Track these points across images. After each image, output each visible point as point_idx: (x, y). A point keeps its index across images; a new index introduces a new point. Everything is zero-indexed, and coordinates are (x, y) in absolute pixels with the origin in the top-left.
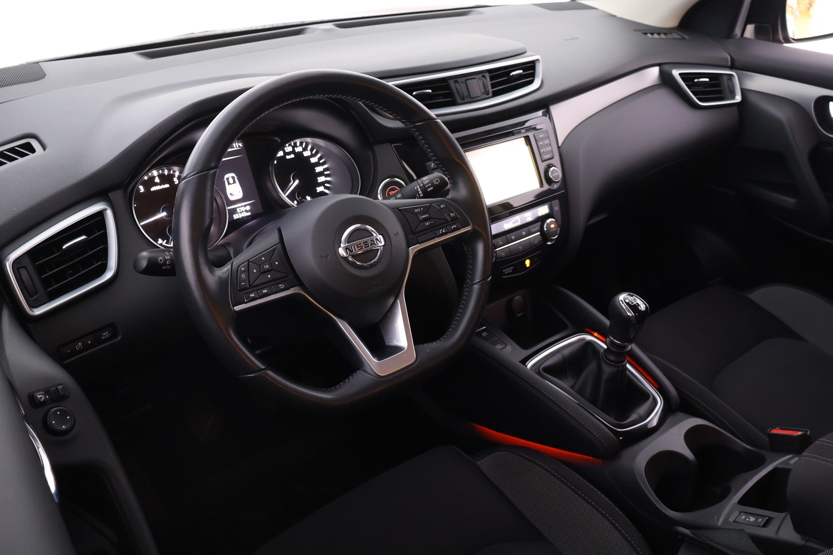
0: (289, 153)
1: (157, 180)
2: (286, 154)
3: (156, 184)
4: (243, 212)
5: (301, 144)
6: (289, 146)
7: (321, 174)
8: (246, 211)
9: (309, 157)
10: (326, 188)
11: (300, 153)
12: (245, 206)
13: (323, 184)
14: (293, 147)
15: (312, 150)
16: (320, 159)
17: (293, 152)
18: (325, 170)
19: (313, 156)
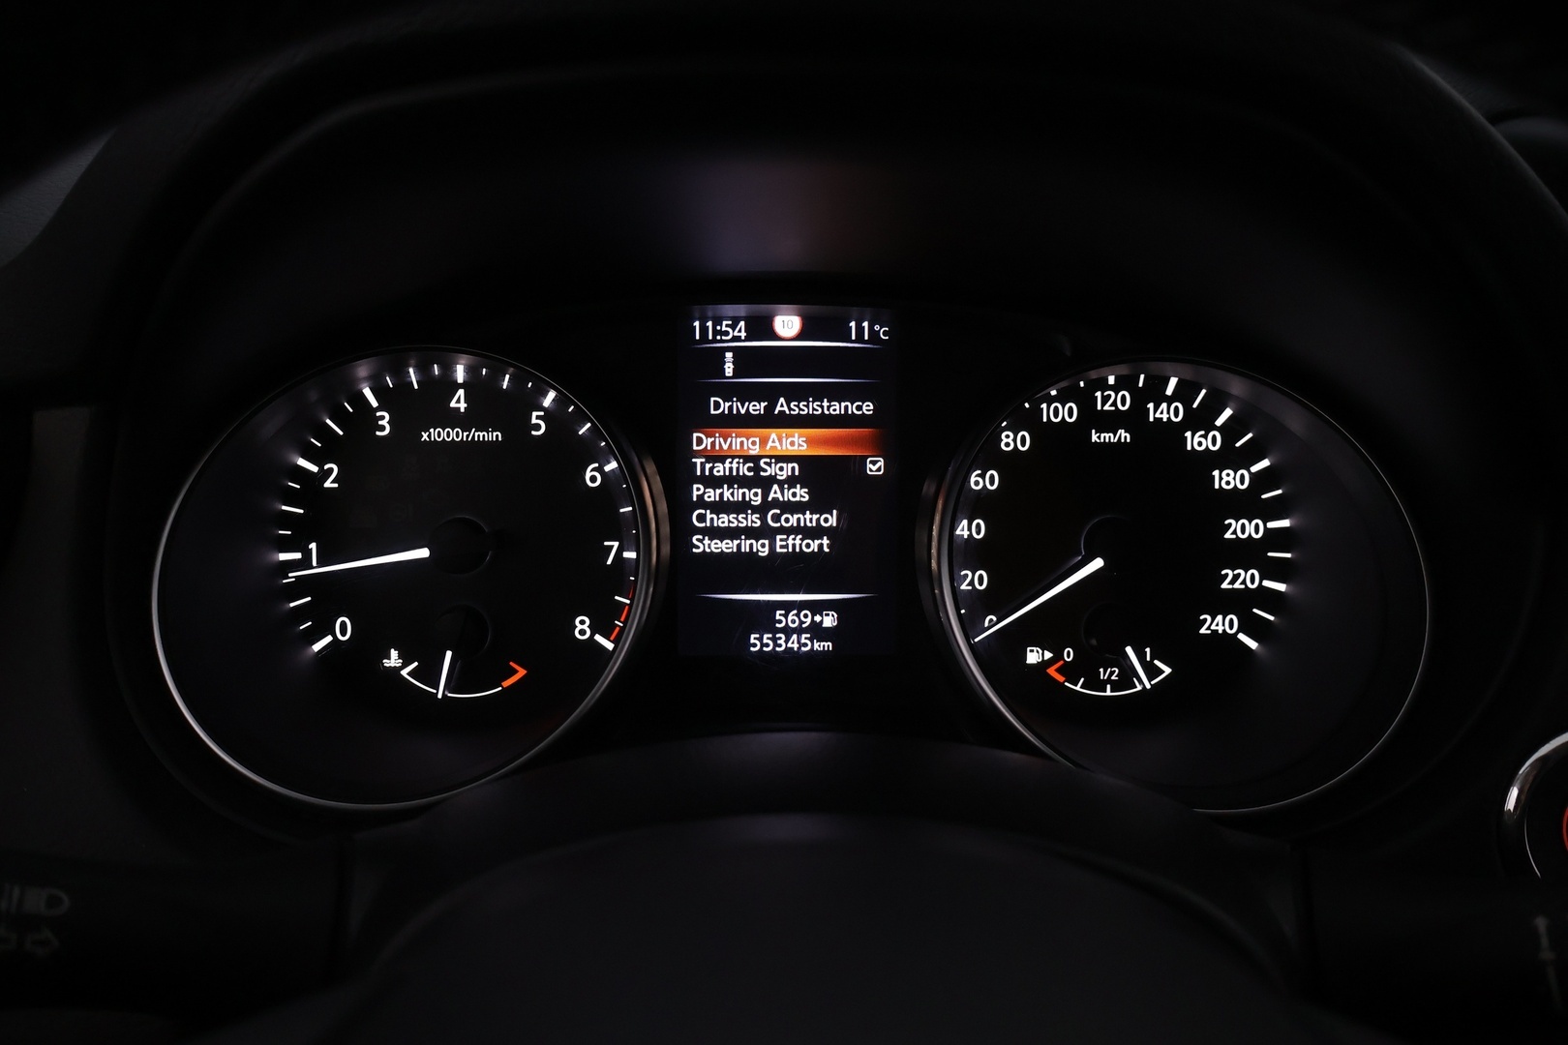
0: (1112, 421)
1: (459, 402)
2: (1092, 418)
3: (453, 419)
4: (799, 631)
5: (1184, 394)
6: (1116, 389)
7: (1247, 554)
8: (817, 631)
9: (1212, 461)
10: (1250, 625)
11: (1173, 433)
12: (817, 608)
13: (1239, 603)
14: (1140, 399)
15: (1230, 431)
16: (1261, 481)
17: (1134, 419)
18: (1274, 539)
19: (1230, 458)
